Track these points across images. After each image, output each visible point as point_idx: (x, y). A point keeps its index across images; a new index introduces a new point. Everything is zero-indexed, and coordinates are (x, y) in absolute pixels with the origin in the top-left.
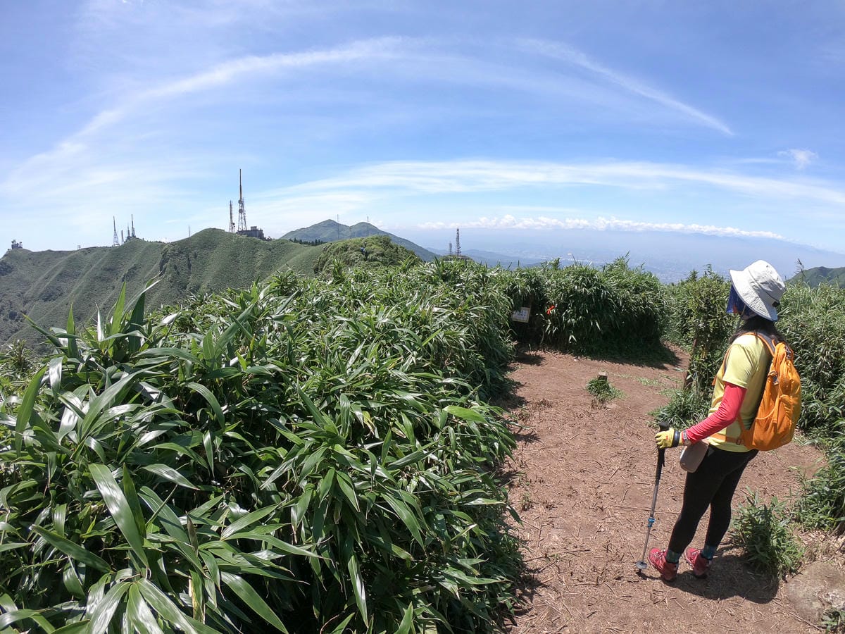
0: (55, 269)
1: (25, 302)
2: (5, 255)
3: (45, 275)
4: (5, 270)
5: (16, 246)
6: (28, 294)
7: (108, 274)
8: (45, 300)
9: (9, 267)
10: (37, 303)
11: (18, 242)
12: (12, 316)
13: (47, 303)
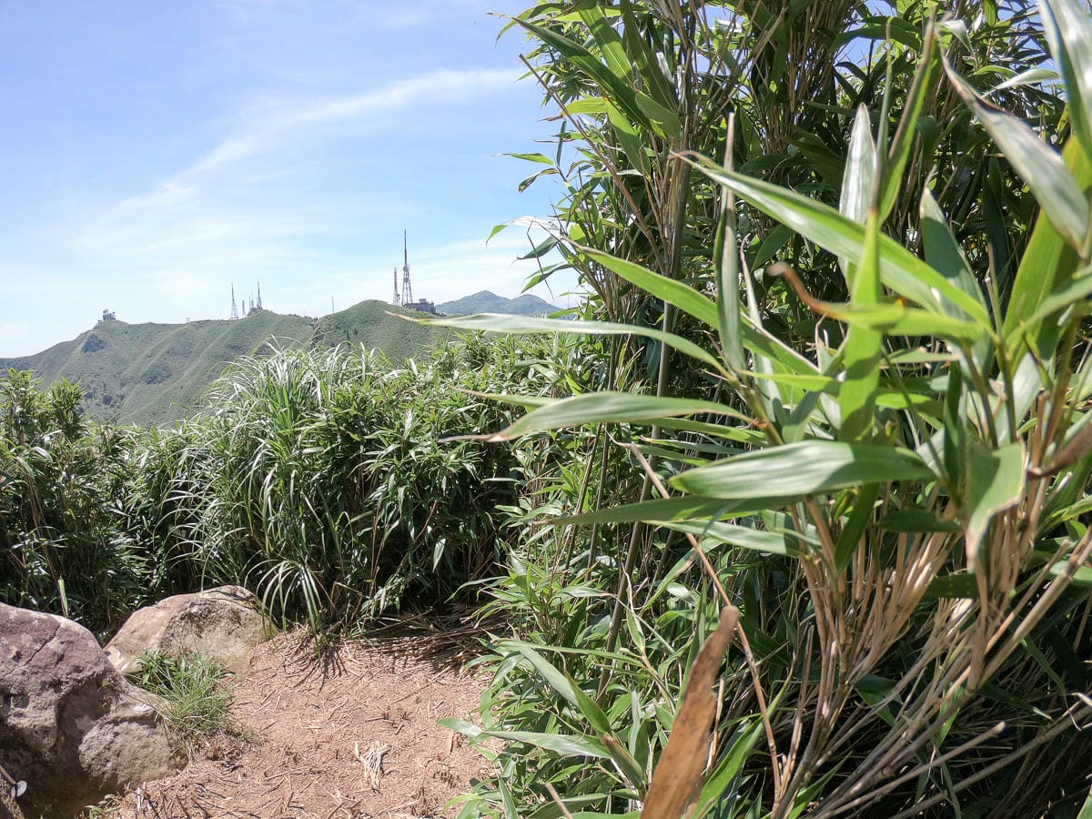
0: (160, 346)
1: (123, 385)
2: (96, 328)
3: (148, 351)
4: (97, 345)
5: (108, 317)
6: (127, 373)
7: (232, 352)
8: (149, 383)
9: (101, 341)
10: (138, 386)
11: (110, 312)
12: (107, 400)
13: (152, 386)
